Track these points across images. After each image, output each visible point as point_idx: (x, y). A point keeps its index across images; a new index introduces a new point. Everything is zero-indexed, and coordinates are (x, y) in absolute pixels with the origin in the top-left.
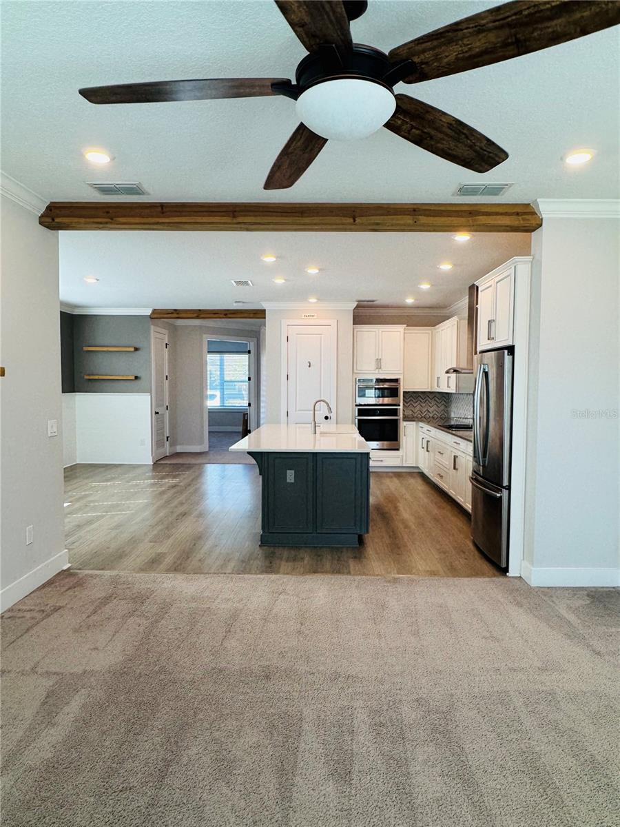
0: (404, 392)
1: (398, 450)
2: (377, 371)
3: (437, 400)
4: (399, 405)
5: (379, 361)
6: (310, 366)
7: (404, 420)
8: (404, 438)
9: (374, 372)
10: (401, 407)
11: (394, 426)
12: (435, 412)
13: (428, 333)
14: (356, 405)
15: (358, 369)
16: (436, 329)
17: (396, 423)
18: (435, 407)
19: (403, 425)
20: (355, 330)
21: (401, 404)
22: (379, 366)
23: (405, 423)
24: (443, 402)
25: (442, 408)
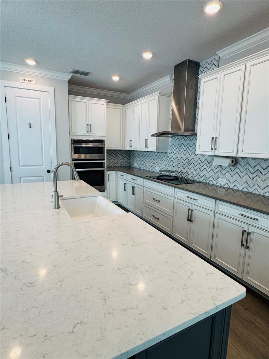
0: (107, 150)
1: (104, 191)
2: (88, 134)
3: (123, 155)
4: (104, 160)
5: (89, 126)
6: (30, 127)
7: (107, 170)
8: (108, 182)
9: (85, 134)
10: (105, 161)
11: (101, 174)
12: (122, 163)
13: (120, 109)
14: (73, 160)
15: (73, 131)
16: (125, 107)
17: (102, 172)
18: (122, 160)
19: (107, 173)
20: (70, 99)
21: (106, 159)
22: (89, 131)
23: (108, 172)
24: (127, 157)
25: (126, 160)
